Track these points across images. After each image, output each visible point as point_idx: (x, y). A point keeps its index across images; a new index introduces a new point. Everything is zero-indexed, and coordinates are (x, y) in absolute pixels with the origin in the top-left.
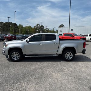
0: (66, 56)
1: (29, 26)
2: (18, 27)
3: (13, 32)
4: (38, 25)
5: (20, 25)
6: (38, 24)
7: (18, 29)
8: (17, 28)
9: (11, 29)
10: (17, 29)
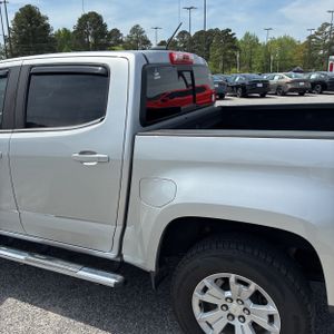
6: (327, 25)
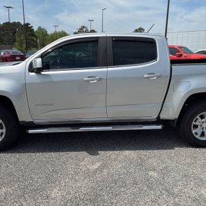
0: (196, 127)
1: (62, 32)
2: (36, 34)
3: (25, 45)
4: (84, 30)
5: (40, 28)
7: (35, 39)
8: (34, 35)
9: (17, 39)
10: (33, 38)
